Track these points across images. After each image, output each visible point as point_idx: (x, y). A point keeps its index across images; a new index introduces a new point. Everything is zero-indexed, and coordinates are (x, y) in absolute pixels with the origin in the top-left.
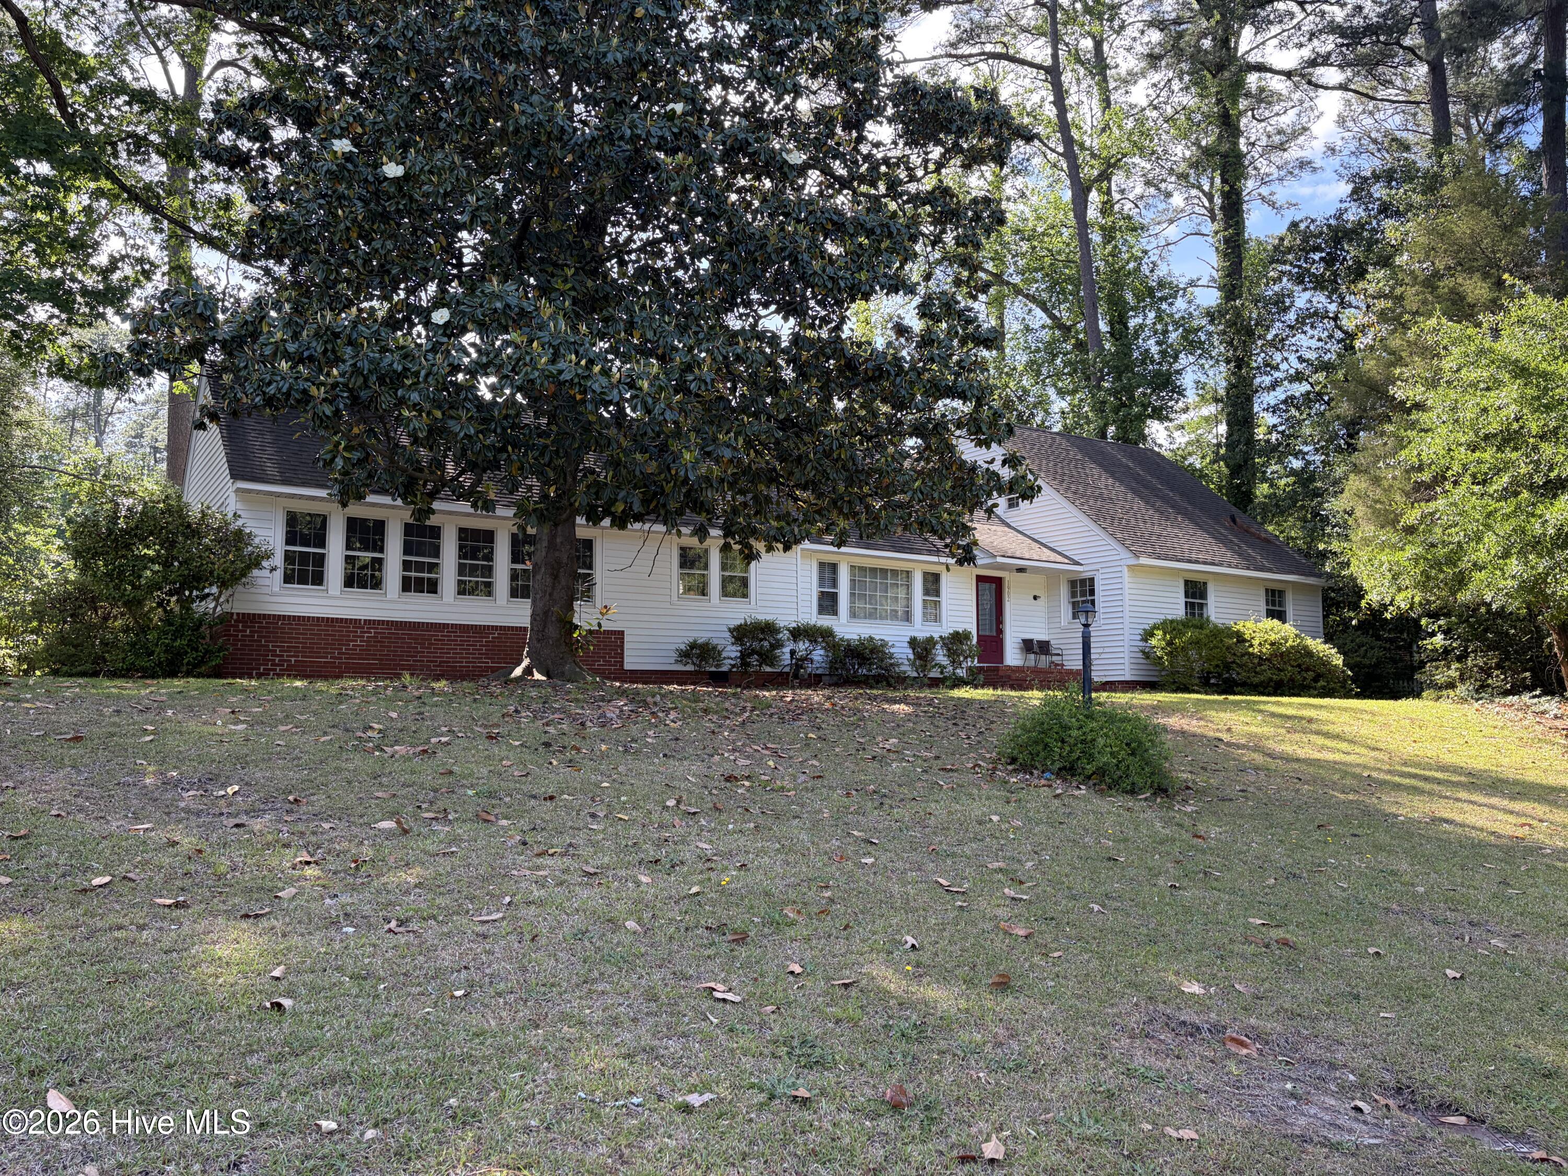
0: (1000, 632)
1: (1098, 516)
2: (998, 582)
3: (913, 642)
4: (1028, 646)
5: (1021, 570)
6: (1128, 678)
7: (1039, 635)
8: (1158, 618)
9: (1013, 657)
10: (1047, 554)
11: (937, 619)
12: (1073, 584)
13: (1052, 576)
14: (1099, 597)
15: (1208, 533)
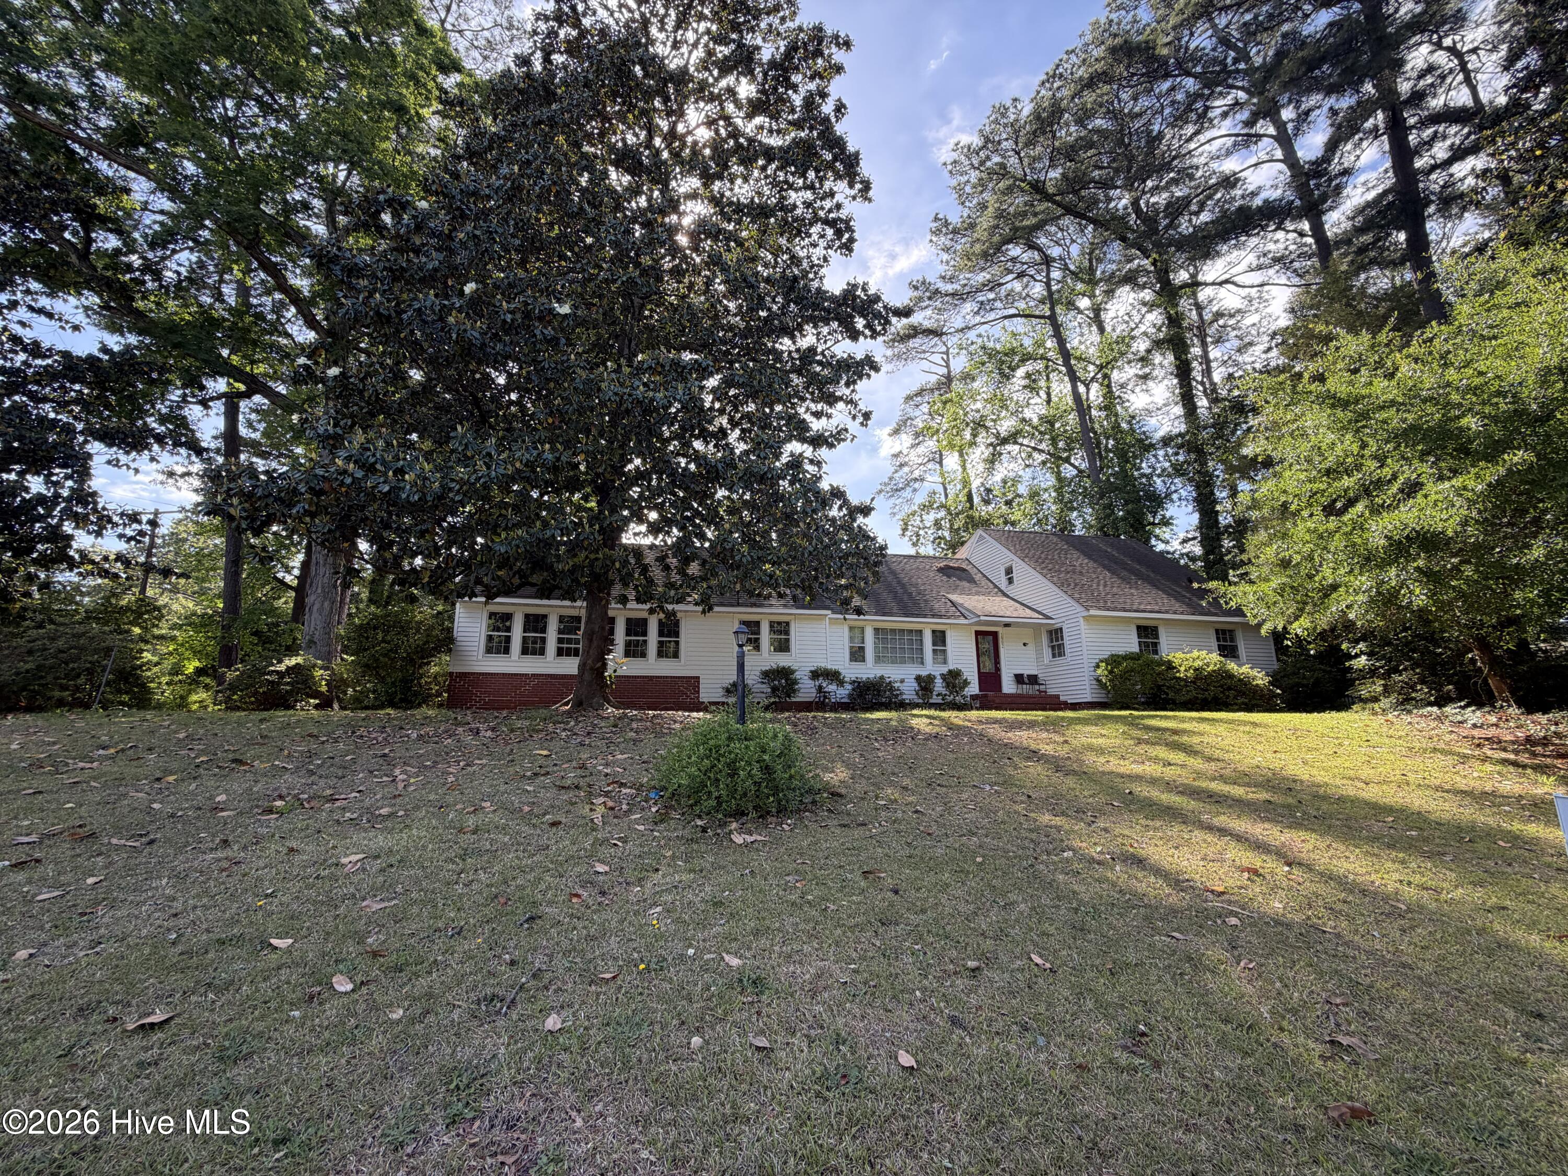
0: (998, 669)
1: (1062, 585)
2: (995, 635)
3: (918, 678)
4: (1019, 679)
5: (1007, 625)
6: (1089, 700)
7: (1027, 671)
8: (1106, 654)
9: (1008, 686)
10: (1029, 613)
11: (945, 662)
12: (1050, 633)
13: (1036, 627)
14: (1067, 641)
15: (1164, 591)
